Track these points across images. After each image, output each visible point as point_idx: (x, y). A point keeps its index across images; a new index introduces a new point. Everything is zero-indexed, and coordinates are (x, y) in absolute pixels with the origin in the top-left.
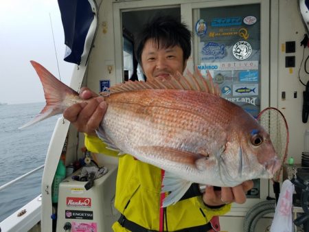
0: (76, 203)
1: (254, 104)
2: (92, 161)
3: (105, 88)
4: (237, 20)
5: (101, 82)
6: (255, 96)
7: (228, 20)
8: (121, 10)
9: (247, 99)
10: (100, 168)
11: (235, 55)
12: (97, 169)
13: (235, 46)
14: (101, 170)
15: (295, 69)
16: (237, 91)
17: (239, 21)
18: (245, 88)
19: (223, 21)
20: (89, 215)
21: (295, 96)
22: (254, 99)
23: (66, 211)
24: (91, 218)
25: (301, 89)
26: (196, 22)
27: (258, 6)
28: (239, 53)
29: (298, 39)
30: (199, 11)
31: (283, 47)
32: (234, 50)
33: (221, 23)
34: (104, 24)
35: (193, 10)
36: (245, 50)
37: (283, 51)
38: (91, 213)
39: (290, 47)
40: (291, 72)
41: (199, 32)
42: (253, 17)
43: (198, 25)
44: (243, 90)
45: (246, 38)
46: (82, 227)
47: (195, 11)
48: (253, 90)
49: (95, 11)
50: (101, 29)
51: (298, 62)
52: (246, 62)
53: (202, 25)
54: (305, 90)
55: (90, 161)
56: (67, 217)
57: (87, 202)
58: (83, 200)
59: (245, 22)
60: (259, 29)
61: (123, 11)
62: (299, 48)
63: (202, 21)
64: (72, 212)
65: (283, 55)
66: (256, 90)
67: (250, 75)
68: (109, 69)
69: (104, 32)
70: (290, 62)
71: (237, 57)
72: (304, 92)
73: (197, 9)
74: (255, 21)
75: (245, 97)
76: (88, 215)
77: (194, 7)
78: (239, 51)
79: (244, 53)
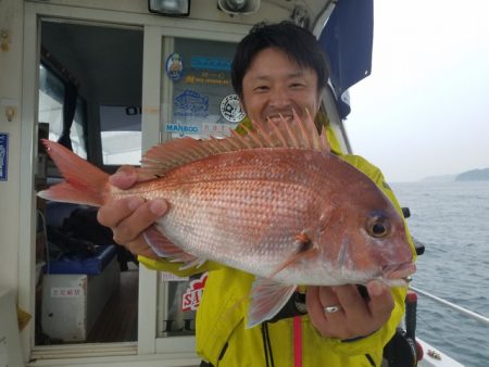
8: (39, 16)
11: (223, 113)
13: (224, 101)
19: (209, 62)
26: (167, 56)
28: (230, 111)
30: (172, 41)
32: (222, 106)
33: (206, 64)
34: (4, 35)
35: (163, 37)
36: (239, 109)
41: (171, 73)
43: (170, 63)
47: (167, 41)
53: (176, 62)
61: (43, 19)
63: (177, 56)
68: (7, 114)
69: (4, 47)
71: (227, 118)
73: (170, 37)
77: (165, 33)
78: (229, 108)
79: (237, 113)
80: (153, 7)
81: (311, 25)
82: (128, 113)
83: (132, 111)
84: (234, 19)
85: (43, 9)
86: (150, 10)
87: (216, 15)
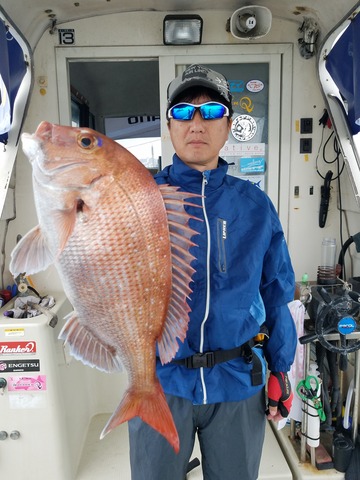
0: (14, 350)
2: (28, 288)
4: (238, 85)
8: (67, 59)
10: (42, 298)
11: (234, 134)
12: (38, 300)
13: (235, 122)
14: (45, 302)
15: (311, 156)
17: (240, 87)
21: (311, 193)
24: (37, 369)
25: (318, 183)
27: (266, 66)
28: (240, 131)
29: (316, 116)
30: (184, 67)
31: (297, 125)
32: (233, 127)
34: (42, 80)
35: (176, 66)
36: (248, 128)
37: (297, 130)
38: (37, 361)
39: (306, 126)
40: (307, 160)
42: (258, 82)
45: (249, 111)
46: (23, 382)
47: (180, 68)
48: (258, 184)
49: (27, 59)
50: (37, 88)
51: (316, 146)
52: (249, 145)
54: (323, 184)
57: (30, 347)
58: (23, 345)
59: (248, 87)
60: (267, 98)
61: (71, 61)
62: (317, 127)
64: (7, 362)
65: (298, 136)
66: (262, 184)
67: (255, 163)
69: (43, 92)
70: (306, 146)
71: (238, 138)
72: (322, 187)
73: (183, 65)
74: (262, 87)
76: (32, 366)
77: (178, 62)
78: (239, 128)
79: (246, 133)
82: (130, 122)
83: (133, 120)
85: (72, 52)
86: (165, 43)
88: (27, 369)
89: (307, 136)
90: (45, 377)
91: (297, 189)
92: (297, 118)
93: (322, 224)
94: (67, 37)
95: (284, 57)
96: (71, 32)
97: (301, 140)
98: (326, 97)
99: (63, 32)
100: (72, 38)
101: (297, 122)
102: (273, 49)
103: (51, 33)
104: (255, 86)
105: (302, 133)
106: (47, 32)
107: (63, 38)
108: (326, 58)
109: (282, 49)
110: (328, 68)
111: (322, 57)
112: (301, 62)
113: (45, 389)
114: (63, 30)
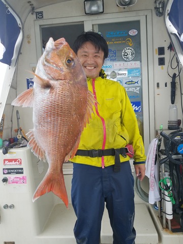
0: (11, 163)
1: (138, 92)
2: (22, 137)
3: (31, 84)
4: (124, 33)
5: (28, 80)
6: (138, 87)
7: (118, 33)
8: (40, 26)
9: (133, 89)
13: (124, 51)
15: (165, 67)
16: (126, 83)
17: (126, 33)
18: (132, 81)
19: (115, 33)
20: (20, 171)
21: (166, 86)
22: (138, 89)
23: (3, 169)
24: (22, 173)
25: (169, 80)
27: (138, 22)
28: (127, 56)
29: (166, 45)
31: (156, 51)
32: (123, 54)
33: (113, 34)
34: (28, 37)
35: (93, 25)
36: (131, 54)
37: (156, 54)
38: (22, 169)
39: (161, 51)
40: (162, 68)
42: (135, 30)
44: (131, 83)
45: (131, 45)
47: (95, 27)
48: (137, 82)
49: (21, 26)
50: (26, 40)
51: (167, 61)
52: (132, 62)
54: (171, 81)
55: (21, 137)
56: (4, 174)
57: (19, 161)
58: (15, 160)
59: (129, 33)
60: (140, 38)
61: (42, 27)
62: (167, 52)
63: (99, 33)
65: (157, 57)
66: (139, 82)
67: (135, 71)
68: (33, 70)
69: (29, 42)
70: (162, 62)
71: (125, 59)
72: (171, 83)
73: (96, 25)
74: (137, 33)
75: (131, 87)
77: (93, 23)
78: (126, 54)
79: (130, 56)
80: (87, 12)
81: (165, 5)
84: (125, 10)
85: (42, 22)
86: (86, 13)
87: (117, 9)
88: (17, 173)
89: (162, 56)
90: (26, 177)
91: (158, 84)
92: (156, 47)
93: (173, 102)
94: (40, 15)
95: (147, 17)
96: (41, 13)
97: (159, 58)
98: (170, 34)
99: (38, 13)
100: (42, 16)
101: (156, 49)
102: (141, 13)
103: (32, 14)
104: (133, 32)
105: (159, 55)
106: (30, 14)
107: (38, 16)
108: (169, 14)
109: (146, 13)
110: (170, 19)
111: (166, 14)
112: (156, 19)
113: (26, 183)
114: (38, 12)
